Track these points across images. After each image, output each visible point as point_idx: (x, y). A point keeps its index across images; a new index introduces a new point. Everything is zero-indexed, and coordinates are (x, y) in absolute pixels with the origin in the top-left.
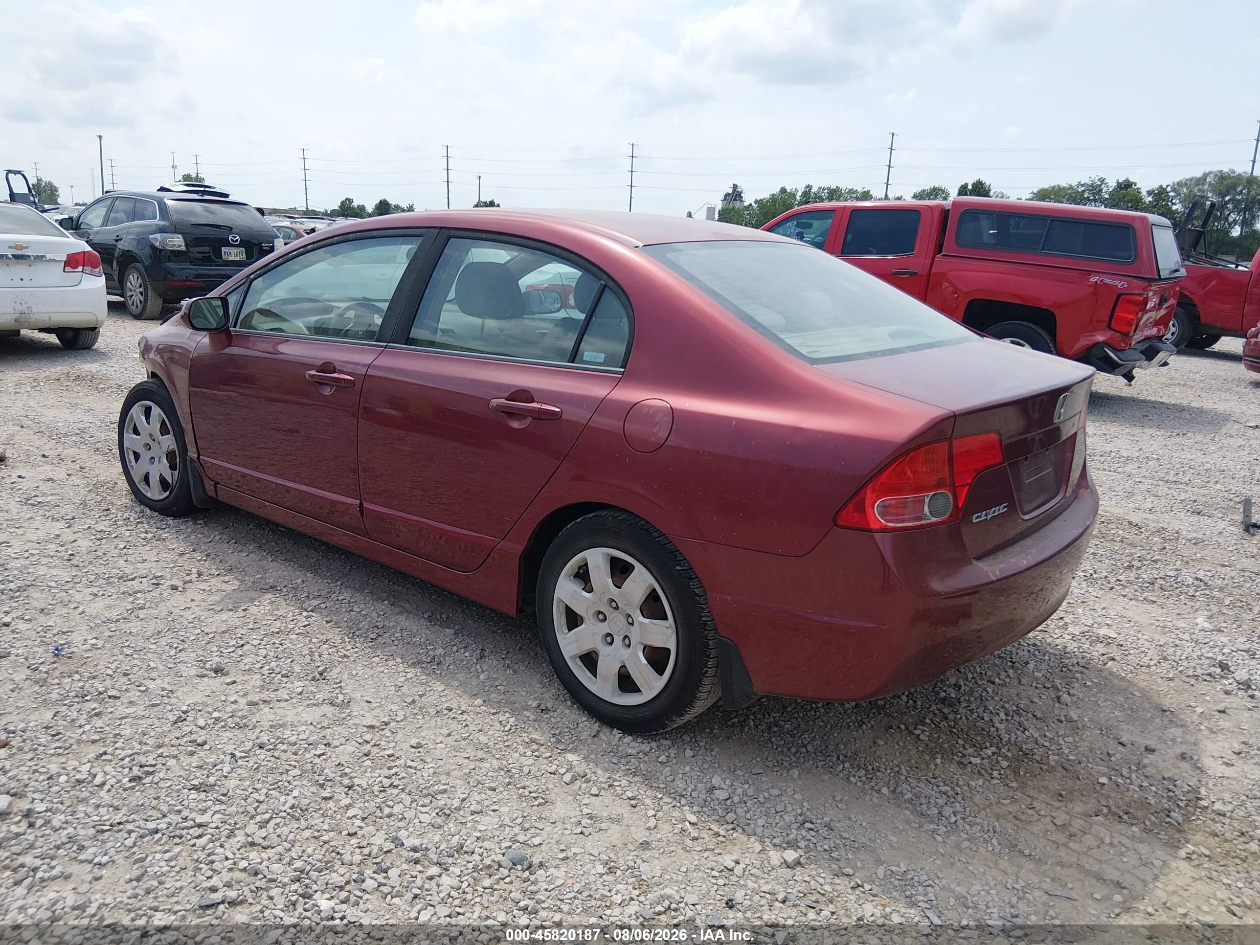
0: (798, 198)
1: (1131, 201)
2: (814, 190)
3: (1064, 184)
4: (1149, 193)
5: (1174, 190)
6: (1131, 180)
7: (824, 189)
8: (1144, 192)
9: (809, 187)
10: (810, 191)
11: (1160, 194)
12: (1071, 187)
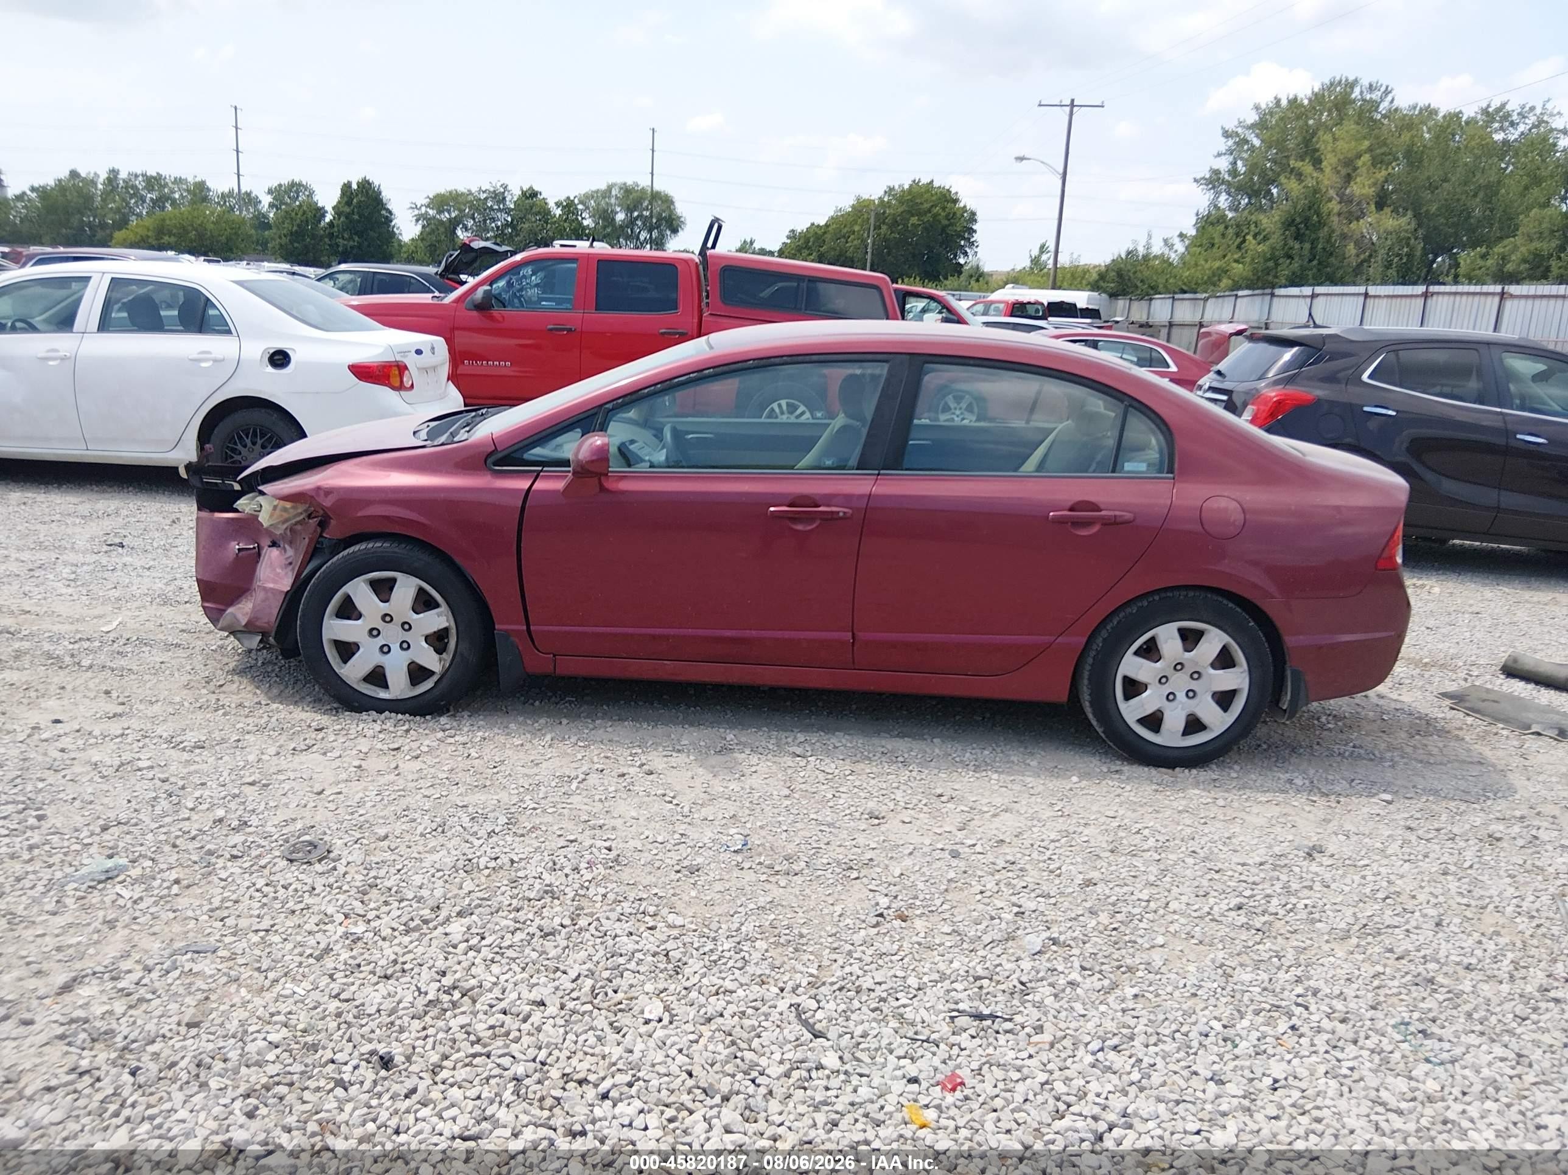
0: (100, 187)
1: (539, 213)
2: (123, 175)
3: (462, 189)
4: (558, 204)
5: (581, 202)
6: (536, 188)
7: (136, 176)
8: (551, 204)
9: (114, 173)
10: (116, 177)
11: (568, 206)
12: (470, 193)
